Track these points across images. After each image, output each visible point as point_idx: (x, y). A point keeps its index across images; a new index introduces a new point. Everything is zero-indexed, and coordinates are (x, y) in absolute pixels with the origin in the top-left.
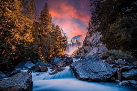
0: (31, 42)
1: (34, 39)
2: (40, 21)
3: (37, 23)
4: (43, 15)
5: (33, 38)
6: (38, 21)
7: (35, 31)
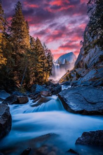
0: (3, 64)
1: (6, 61)
2: (12, 32)
3: (8, 35)
4: (16, 22)
5: (5, 59)
6: (9, 33)
7: (7, 48)
